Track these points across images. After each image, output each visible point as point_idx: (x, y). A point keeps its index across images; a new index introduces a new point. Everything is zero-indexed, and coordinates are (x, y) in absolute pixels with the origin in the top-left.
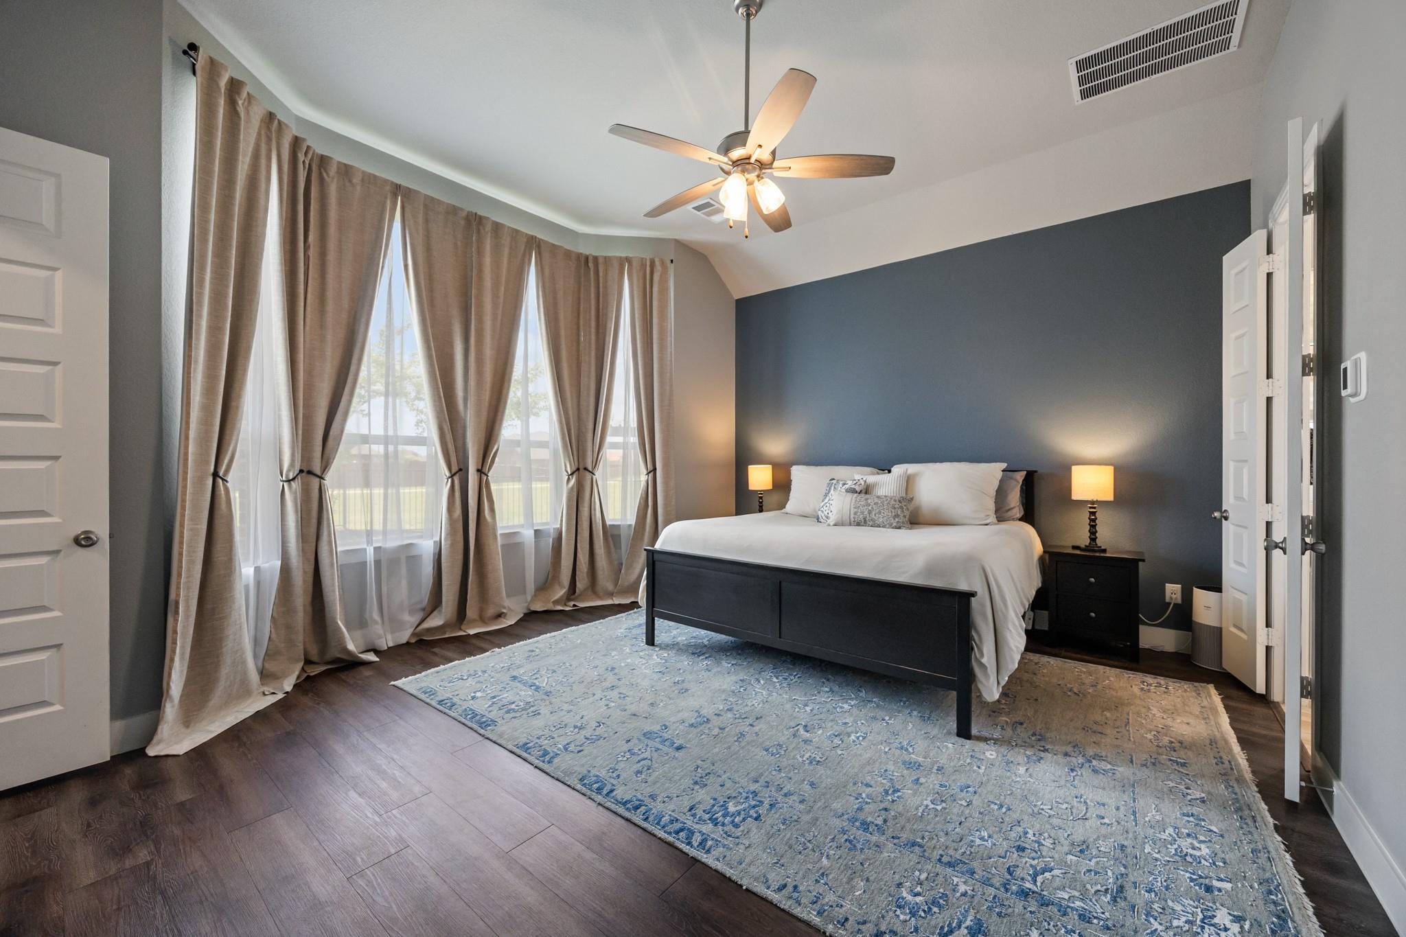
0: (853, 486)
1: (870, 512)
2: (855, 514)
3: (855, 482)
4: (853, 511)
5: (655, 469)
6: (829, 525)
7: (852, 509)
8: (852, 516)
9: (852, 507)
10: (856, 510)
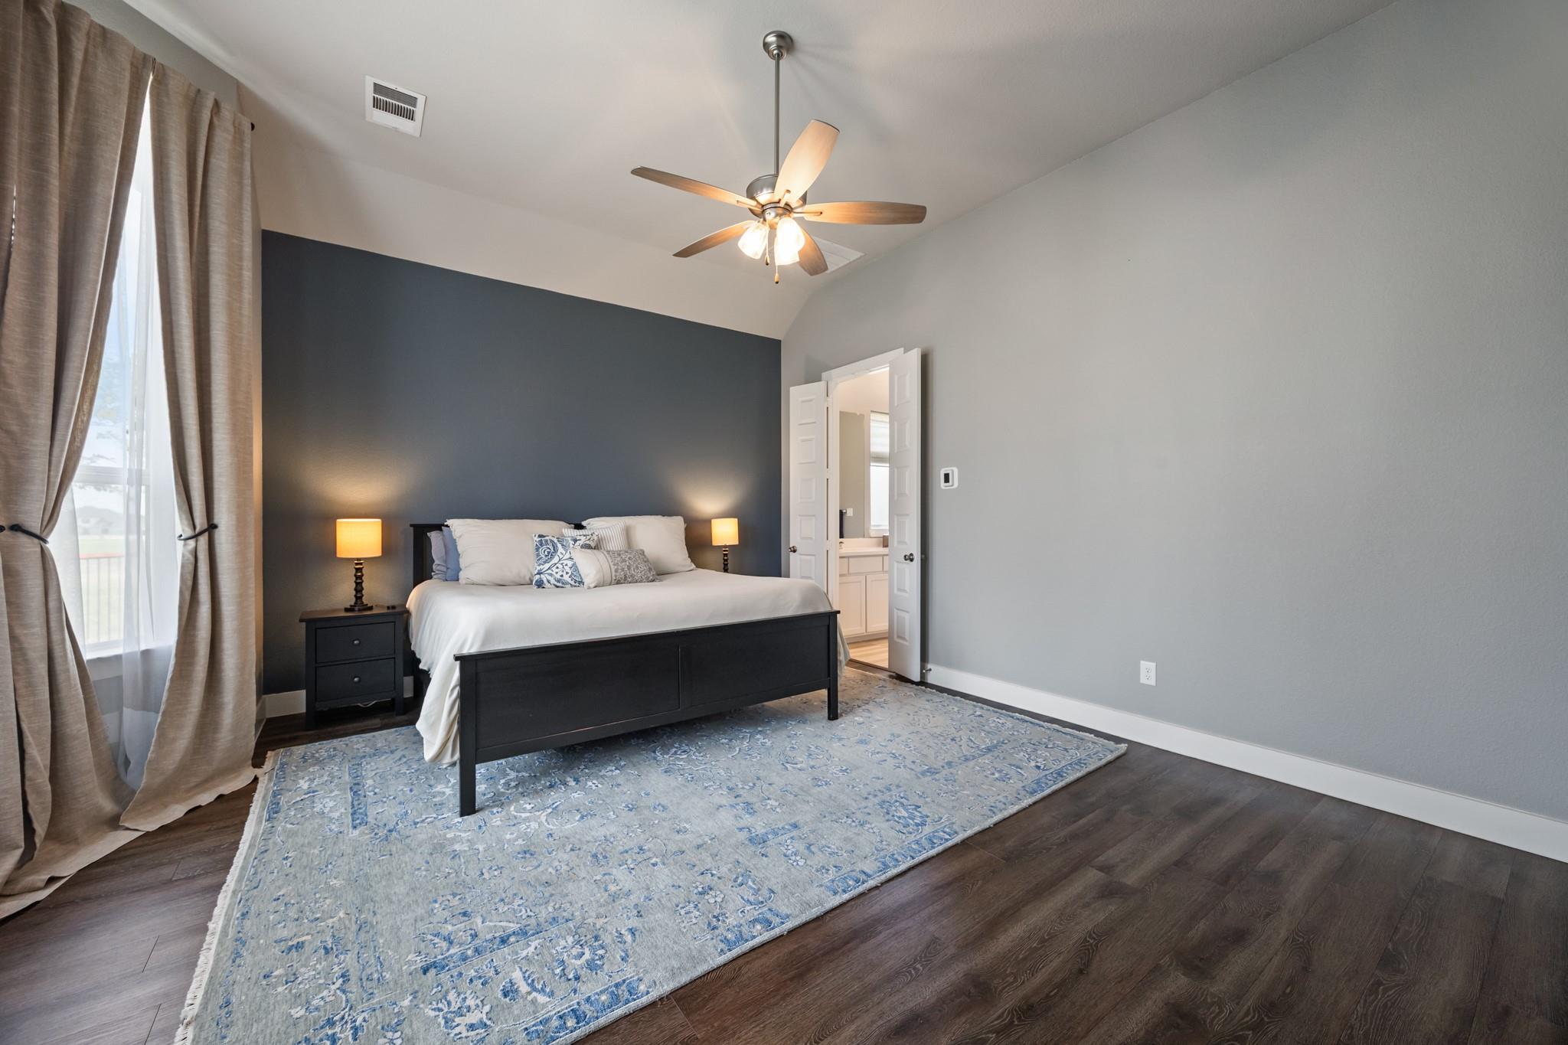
0: (588, 542)
1: (629, 568)
2: (616, 571)
3: (588, 537)
4: (613, 568)
5: (212, 527)
6: (589, 588)
7: (612, 566)
8: (614, 574)
9: (611, 564)
10: (616, 567)
